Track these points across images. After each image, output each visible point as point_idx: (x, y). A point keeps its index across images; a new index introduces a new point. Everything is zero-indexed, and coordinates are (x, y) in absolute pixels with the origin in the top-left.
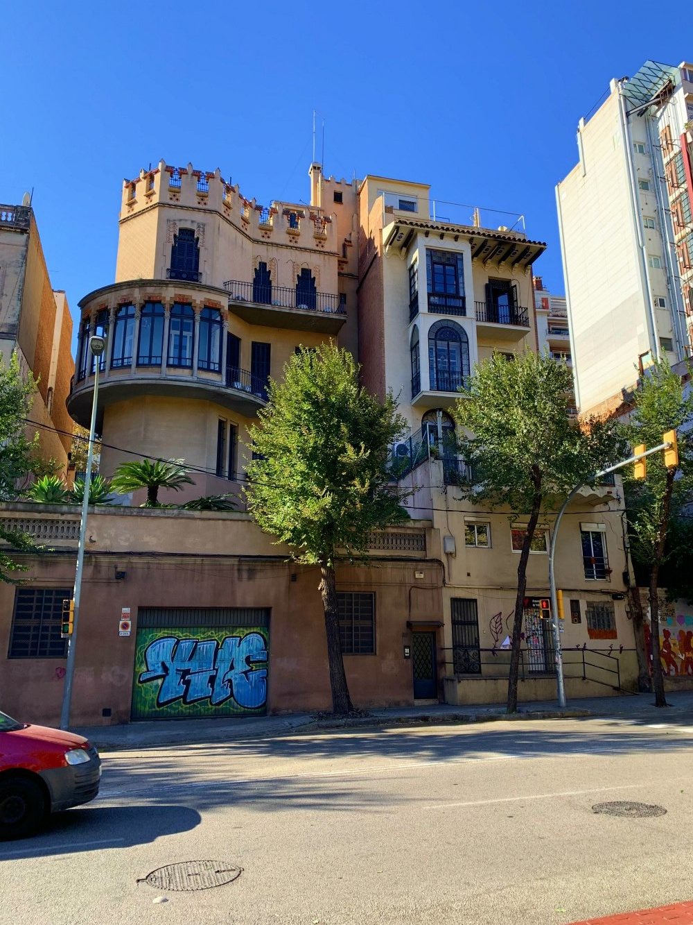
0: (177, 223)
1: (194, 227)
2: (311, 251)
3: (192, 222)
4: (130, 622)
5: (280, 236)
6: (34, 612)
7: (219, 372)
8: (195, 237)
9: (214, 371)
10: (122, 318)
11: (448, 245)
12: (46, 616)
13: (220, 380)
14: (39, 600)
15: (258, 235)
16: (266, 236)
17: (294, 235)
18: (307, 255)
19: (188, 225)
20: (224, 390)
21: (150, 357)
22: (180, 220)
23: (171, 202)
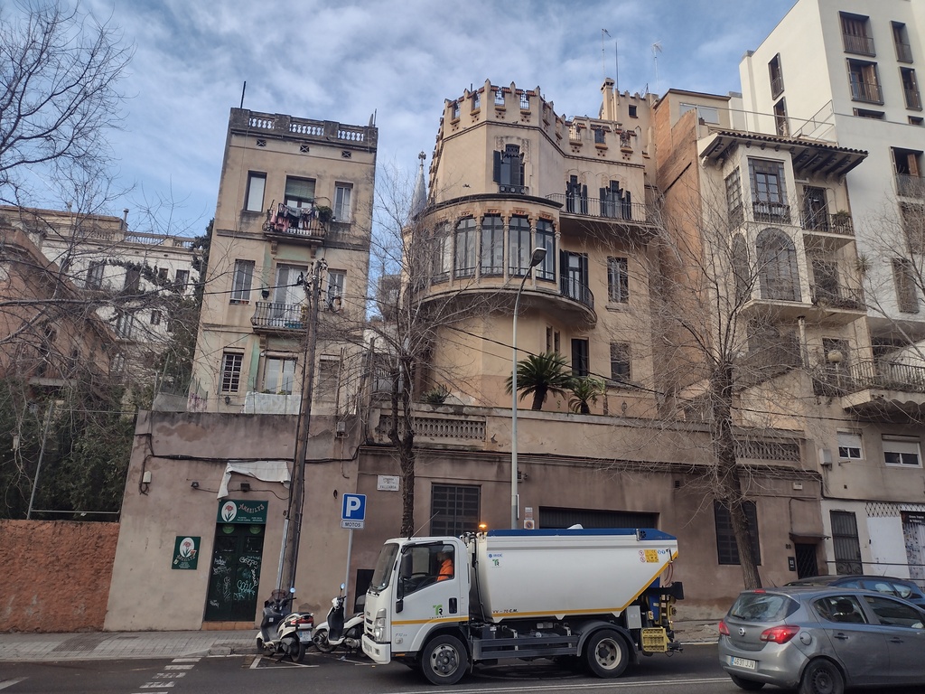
0: (504, 139)
1: (519, 143)
2: (618, 163)
3: (519, 138)
4: (533, 522)
5: (590, 150)
6: (447, 508)
7: (554, 281)
8: (520, 153)
9: (549, 280)
10: (462, 230)
11: (769, 154)
12: (459, 513)
13: (556, 288)
14: (452, 497)
15: (568, 149)
16: (576, 150)
17: (602, 150)
18: (614, 168)
19: (514, 142)
20: (559, 298)
21: (492, 267)
22: (507, 137)
23: (498, 120)
